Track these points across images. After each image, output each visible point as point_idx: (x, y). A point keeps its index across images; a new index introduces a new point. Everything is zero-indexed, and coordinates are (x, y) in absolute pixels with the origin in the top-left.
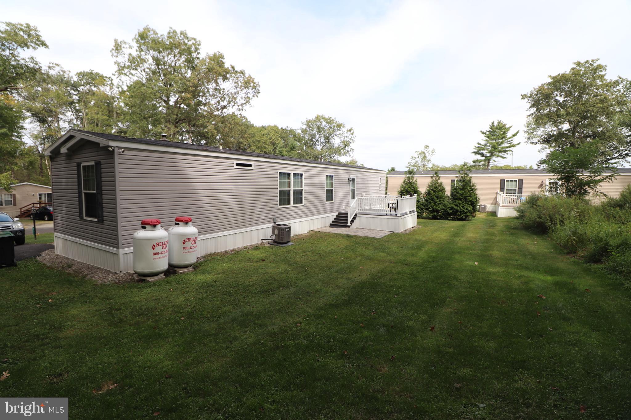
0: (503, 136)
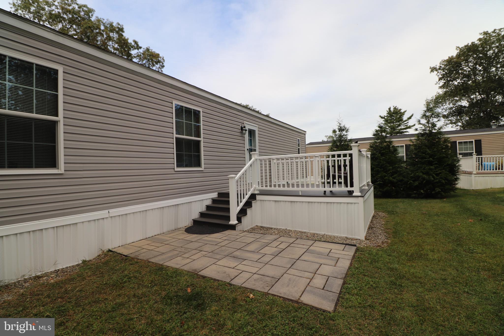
0: (400, 119)
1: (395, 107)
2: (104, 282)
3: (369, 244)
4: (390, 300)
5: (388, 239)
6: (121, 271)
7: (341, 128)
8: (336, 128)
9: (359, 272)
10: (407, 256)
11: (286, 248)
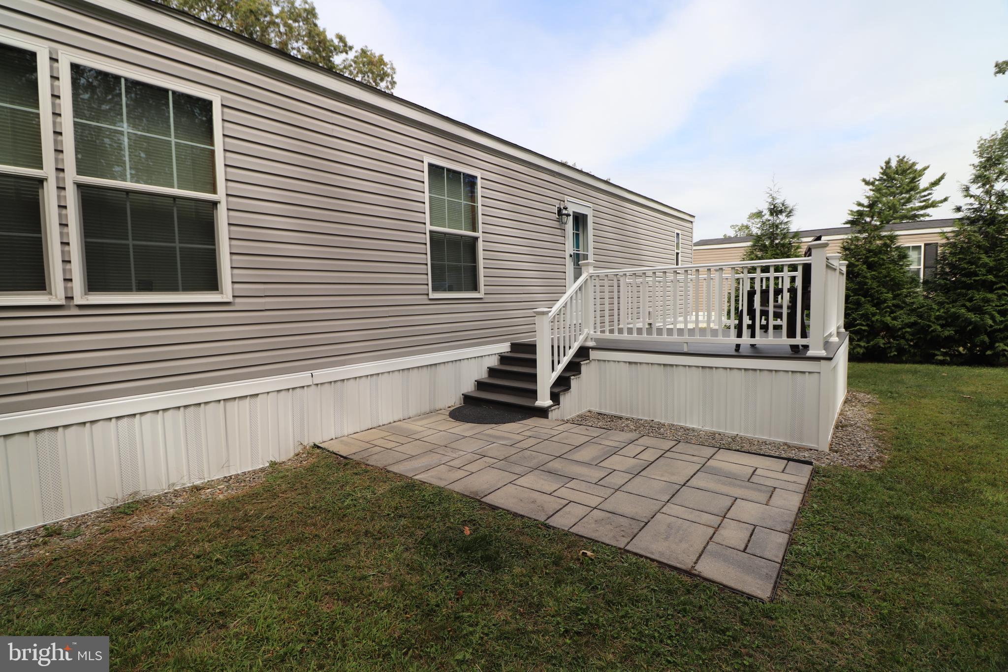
0: (912, 187)
1: (901, 158)
2: (311, 505)
3: (840, 461)
4: (899, 586)
5: (882, 452)
6: (338, 486)
7: (775, 207)
8: (764, 207)
9: (824, 520)
10: (932, 492)
11: (656, 460)
